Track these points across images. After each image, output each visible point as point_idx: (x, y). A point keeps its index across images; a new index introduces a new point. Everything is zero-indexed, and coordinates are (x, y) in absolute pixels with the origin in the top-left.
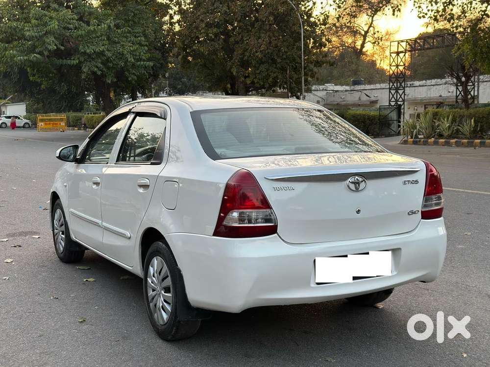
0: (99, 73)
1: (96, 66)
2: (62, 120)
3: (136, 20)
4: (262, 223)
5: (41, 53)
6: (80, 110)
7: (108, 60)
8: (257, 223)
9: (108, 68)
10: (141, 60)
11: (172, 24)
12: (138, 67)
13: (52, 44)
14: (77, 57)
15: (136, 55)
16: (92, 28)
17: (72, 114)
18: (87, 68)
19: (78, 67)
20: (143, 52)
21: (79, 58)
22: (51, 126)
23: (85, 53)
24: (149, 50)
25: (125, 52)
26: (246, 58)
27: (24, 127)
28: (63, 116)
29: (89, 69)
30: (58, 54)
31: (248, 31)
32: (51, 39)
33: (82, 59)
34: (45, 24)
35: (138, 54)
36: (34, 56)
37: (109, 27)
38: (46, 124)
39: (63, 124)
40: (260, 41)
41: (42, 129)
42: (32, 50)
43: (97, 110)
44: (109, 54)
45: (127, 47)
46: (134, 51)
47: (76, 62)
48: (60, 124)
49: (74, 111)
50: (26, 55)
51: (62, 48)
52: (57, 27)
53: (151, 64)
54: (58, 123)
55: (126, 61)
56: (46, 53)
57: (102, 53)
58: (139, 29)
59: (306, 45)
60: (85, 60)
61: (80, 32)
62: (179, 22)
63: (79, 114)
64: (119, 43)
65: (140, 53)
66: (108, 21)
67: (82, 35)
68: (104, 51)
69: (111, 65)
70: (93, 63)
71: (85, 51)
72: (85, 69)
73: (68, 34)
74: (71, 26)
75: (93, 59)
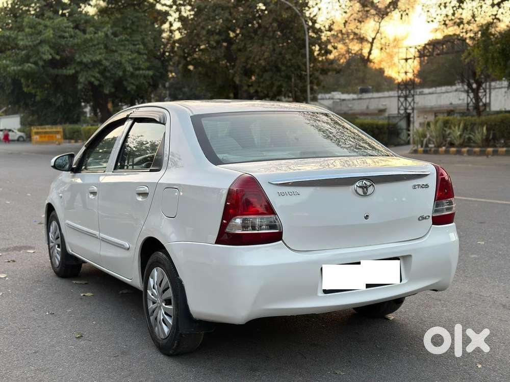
0: (96, 83)
1: (94, 76)
2: (58, 132)
3: (134, 28)
4: (266, 229)
5: (35, 63)
6: (77, 121)
7: (105, 69)
8: (261, 230)
9: (106, 78)
10: (139, 69)
11: (171, 31)
12: (137, 76)
13: (47, 53)
14: (73, 66)
15: (135, 64)
16: (88, 36)
17: (69, 127)
18: (84, 78)
19: (74, 78)
20: (142, 62)
21: (75, 68)
22: (46, 139)
23: (81, 63)
24: (148, 60)
25: (123, 61)
26: (249, 66)
27: (18, 140)
28: (59, 128)
29: (86, 79)
30: (53, 63)
31: (252, 38)
32: (45, 48)
33: (78, 69)
34: (40, 33)
35: (136, 63)
36: (29, 66)
37: (106, 35)
38: (41, 137)
39: (59, 136)
40: (263, 48)
41: (37, 143)
42: (27, 59)
43: (95, 121)
44: (107, 63)
45: (125, 56)
46: (133, 59)
47: (72, 72)
48: (56, 137)
49: (70, 123)
50: (20, 65)
51: (58, 57)
52: (52, 36)
53: (151, 73)
54: (54, 135)
55: (125, 71)
56: (41, 63)
57: (99, 63)
58: (137, 37)
59: (312, 52)
60: (82, 70)
61: (76, 41)
62: (179, 29)
63: (76, 126)
64: (116, 51)
65: (139, 62)
66: (105, 29)
67: (78, 44)
68: (101, 60)
69: (108, 74)
70: (90, 73)
71: (82, 61)
72: (82, 79)
73: (63, 43)
74: (67, 35)
75: (89, 68)
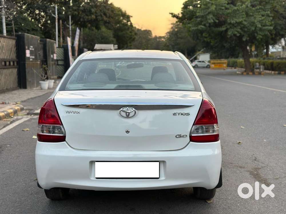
0: (238, 35)
1: (237, 31)
2: (225, 63)
5: (205, 25)
7: (245, 27)
9: (245, 32)
10: (264, 26)
12: (264, 30)
13: (211, 19)
15: (263, 23)
17: (232, 60)
19: (226, 32)
20: (268, 21)
21: (226, 26)
22: (218, 67)
23: (230, 23)
25: (256, 21)
27: (207, 67)
28: (225, 61)
29: (232, 33)
30: (216, 25)
32: (211, 16)
33: (228, 27)
34: (209, 8)
35: (264, 22)
36: (201, 27)
37: (247, 7)
38: (215, 65)
39: (225, 65)
41: (213, 68)
42: (200, 23)
44: (245, 23)
45: (257, 18)
46: (262, 20)
47: (224, 29)
48: (223, 65)
50: (197, 27)
51: (217, 21)
52: (214, 9)
53: (272, 28)
55: (256, 27)
56: (207, 25)
57: (240, 23)
60: (230, 27)
61: (229, 11)
64: (253, 16)
65: (265, 21)
66: (246, 4)
67: (230, 13)
68: (242, 21)
69: (246, 29)
70: (235, 29)
71: (231, 22)
72: (230, 33)
73: (221, 13)
74: (223, 8)
75: (235, 27)
